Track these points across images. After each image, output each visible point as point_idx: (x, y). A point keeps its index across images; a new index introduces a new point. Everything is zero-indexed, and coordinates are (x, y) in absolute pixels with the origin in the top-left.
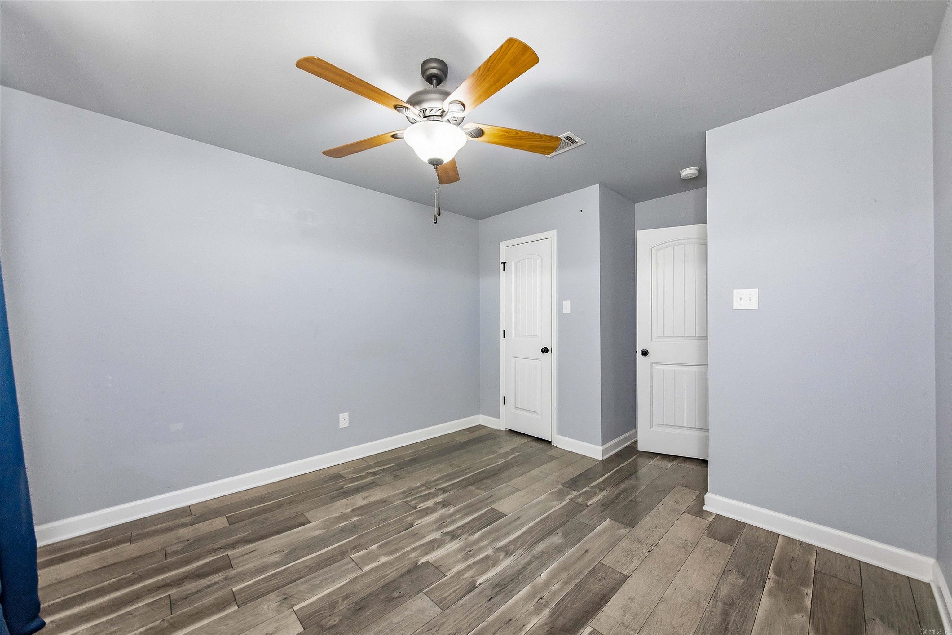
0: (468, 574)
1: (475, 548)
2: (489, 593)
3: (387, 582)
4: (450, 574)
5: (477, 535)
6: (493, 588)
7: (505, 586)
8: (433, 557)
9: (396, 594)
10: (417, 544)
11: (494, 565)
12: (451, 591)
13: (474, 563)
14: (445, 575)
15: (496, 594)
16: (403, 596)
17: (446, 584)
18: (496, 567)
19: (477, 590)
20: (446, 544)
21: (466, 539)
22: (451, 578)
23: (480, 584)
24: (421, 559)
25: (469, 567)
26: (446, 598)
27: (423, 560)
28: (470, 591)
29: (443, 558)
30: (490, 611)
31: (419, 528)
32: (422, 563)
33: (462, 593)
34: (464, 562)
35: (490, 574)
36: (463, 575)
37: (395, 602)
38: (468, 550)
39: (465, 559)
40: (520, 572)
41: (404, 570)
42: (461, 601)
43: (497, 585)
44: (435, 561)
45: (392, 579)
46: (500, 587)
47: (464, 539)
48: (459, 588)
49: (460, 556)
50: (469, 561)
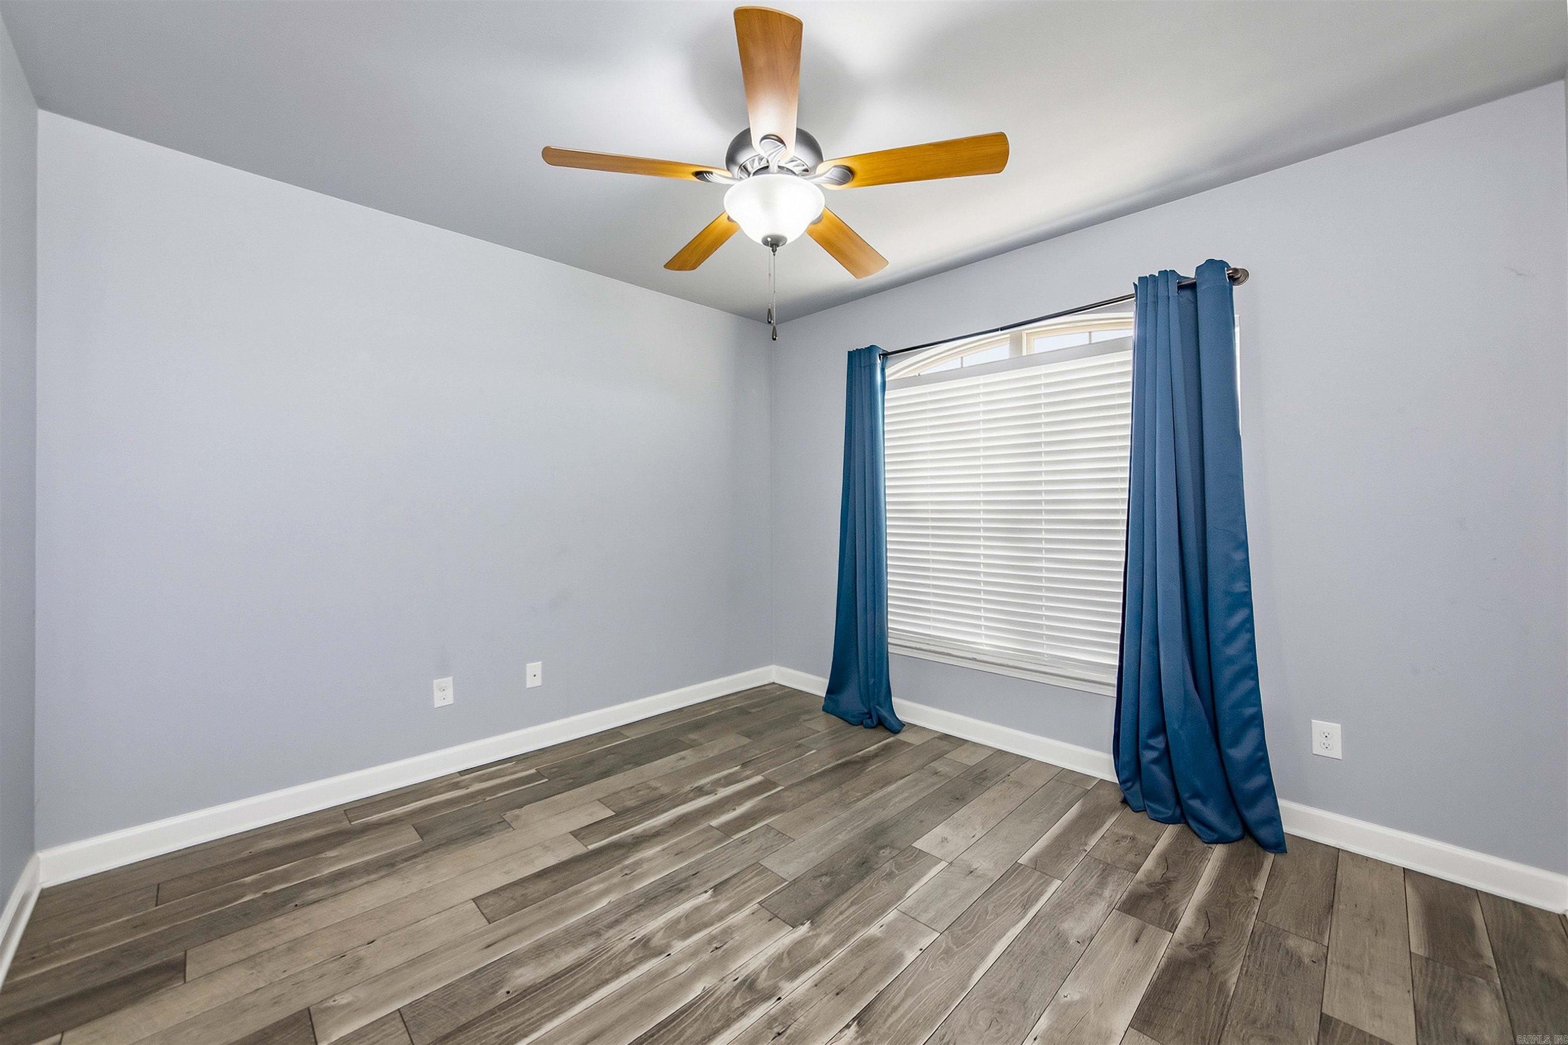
0: (722, 906)
1: (706, 956)
2: (695, 882)
3: (848, 895)
4: (753, 906)
5: (697, 990)
6: (688, 887)
7: (668, 891)
8: (786, 938)
9: (826, 879)
10: (825, 965)
11: (677, 921)
12: (749, 883)
13: (712, 924)
14: (760, 905)
15: (686, 879)
16: (815, 878)
17: (758, 891)
18: (675, 917)
19: (712, 884)
20: (767, 966)
21: (722, 980)
22: (752, 900)
23: (706, 892)
24: (809, 932)
25: (721, 917)
26: (756, 875)
27: (804, 929)
28: (721, 883)
29: (768, 934)
30: (699, 862)
31: (840, 1015)
32: (803, 924)
33: (735, 880)
34: (729, 926)
35: (687, 906)
36: (731, 905)
37: (824, 870)
38: (720, 952)
39: (728, 932)
40: (639, 908)
41: (829, 911)
42: (735, 872)
43: (682, 890)
44: (780, 929)
45: (844, 897)
46: (678, 888)
47: (727, 978)
48: (738, 887)
49: (737, 937)
50: (719, 929)
